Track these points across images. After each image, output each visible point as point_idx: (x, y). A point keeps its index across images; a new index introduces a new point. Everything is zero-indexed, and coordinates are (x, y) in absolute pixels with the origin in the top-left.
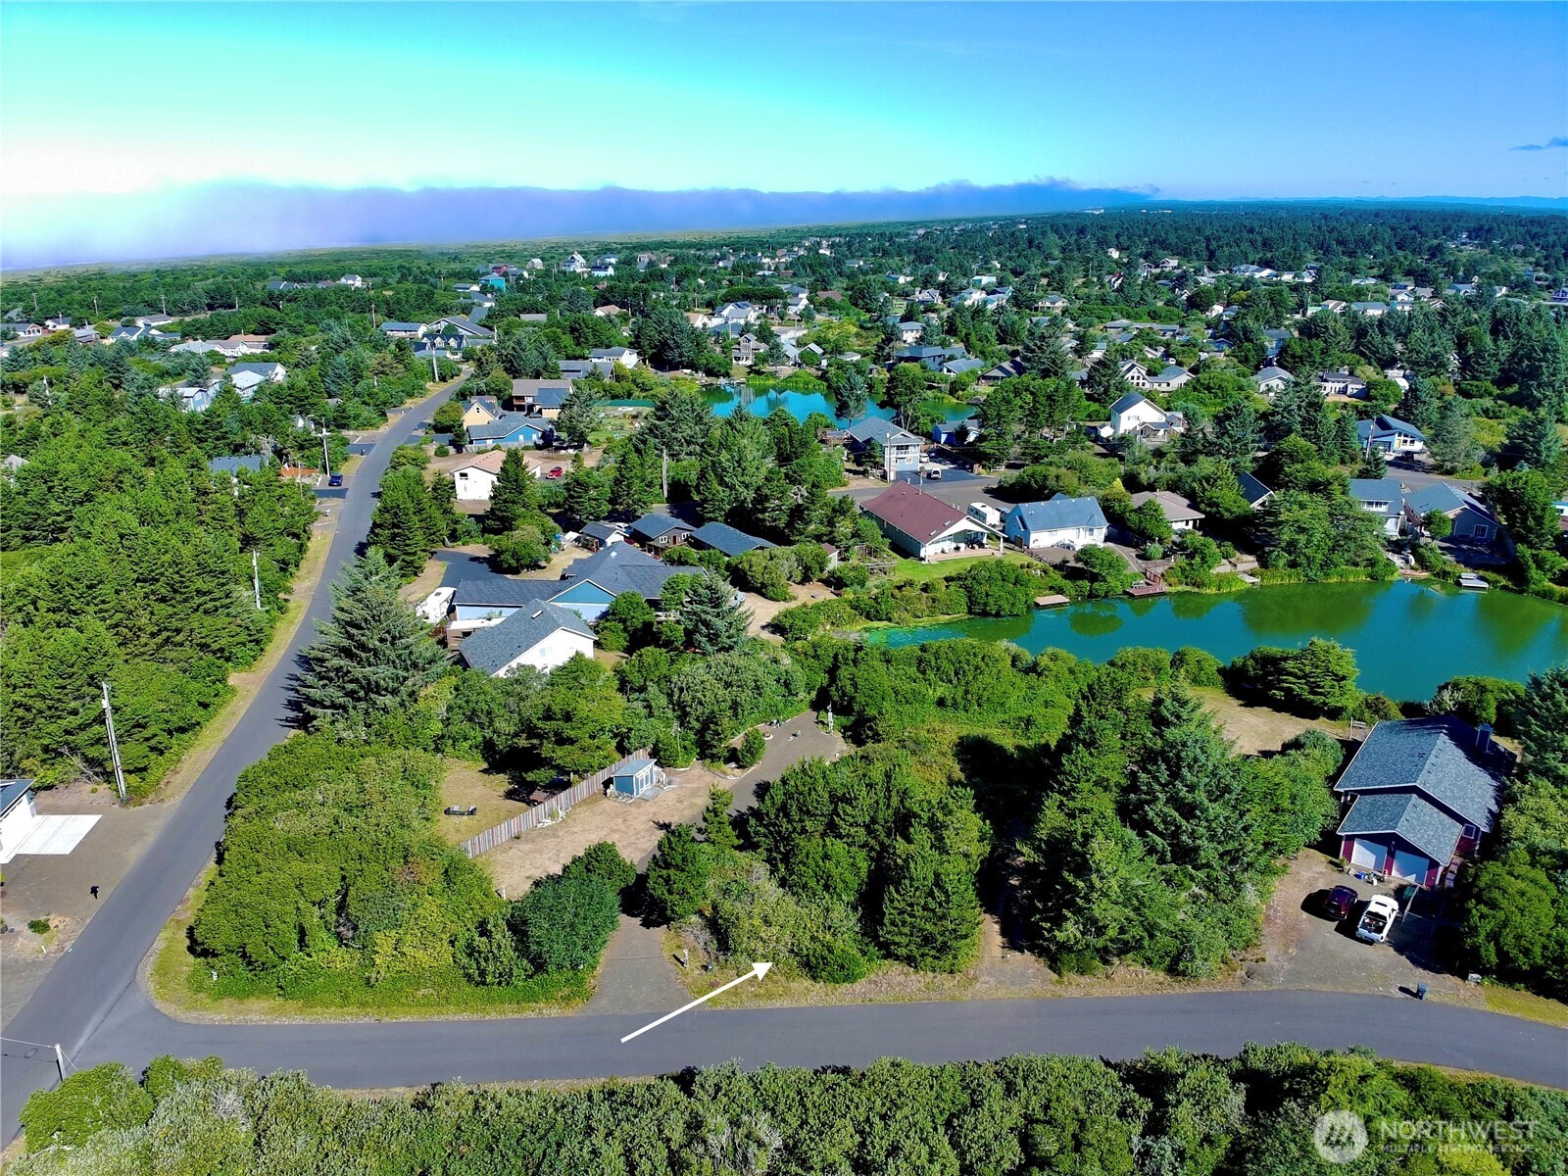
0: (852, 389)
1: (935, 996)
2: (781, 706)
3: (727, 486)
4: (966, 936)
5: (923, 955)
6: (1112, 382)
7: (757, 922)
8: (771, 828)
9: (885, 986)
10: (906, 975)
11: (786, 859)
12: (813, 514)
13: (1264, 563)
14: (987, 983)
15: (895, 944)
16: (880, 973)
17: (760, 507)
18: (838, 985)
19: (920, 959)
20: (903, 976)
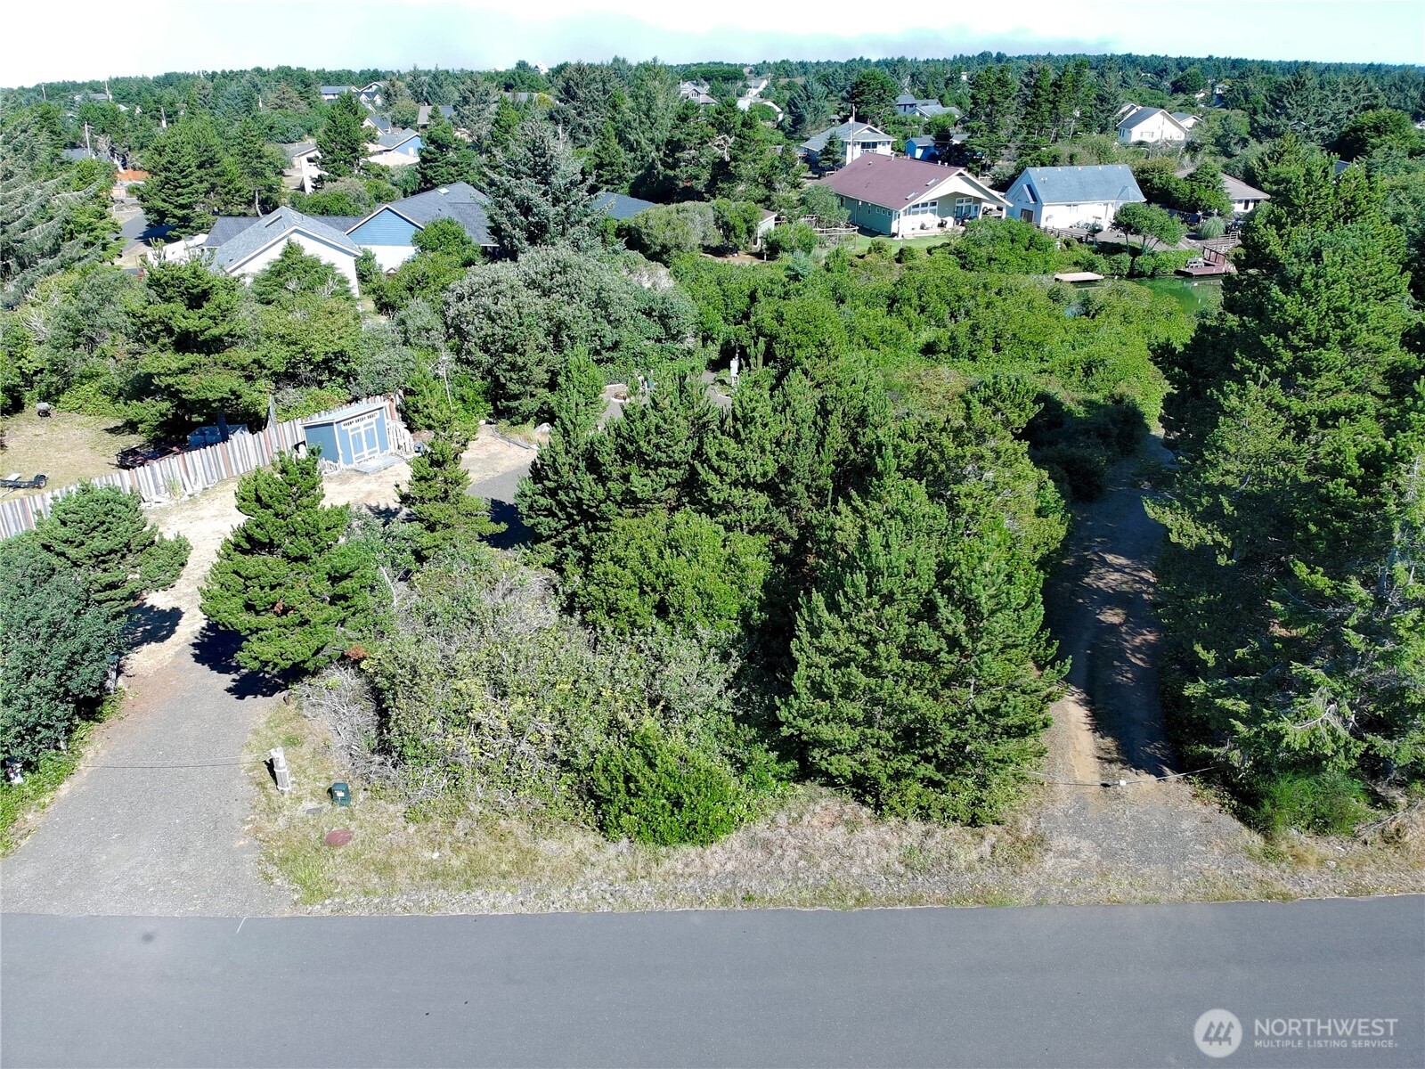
3: (632, 149)
11: (587, 559)
17: (670, 160)
18: (663, 849)
19: (888, 786)
20: (841, 829)
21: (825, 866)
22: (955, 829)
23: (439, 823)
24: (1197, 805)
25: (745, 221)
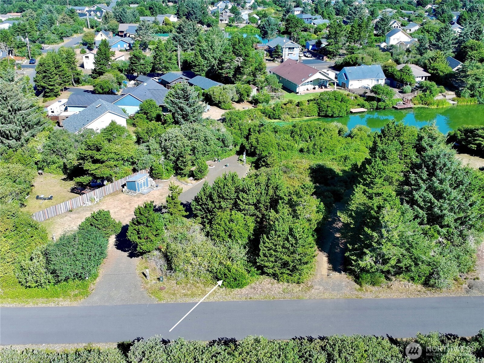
0: (269, 25)
1: (288, 296)
2: (220, 152)
3: (206, 59)
4: (306, 263)
5: (282, 273)
6: (386, 28)
7: (189, 254)
8: (203, 206)
9: (260, 290)
10: (272, 284)
11: (210, 222)
12: (245, 70)
13: (458, 95)
14: (319, 289)
15: (266, 267)
16: (258, 283)
17: (220, 67)
18: (233, 289)
19: (280, 275)
20: (270, 285)
21: (266, 292)
22: (294, 284)
24: (347, 279)
25: (246, 92)
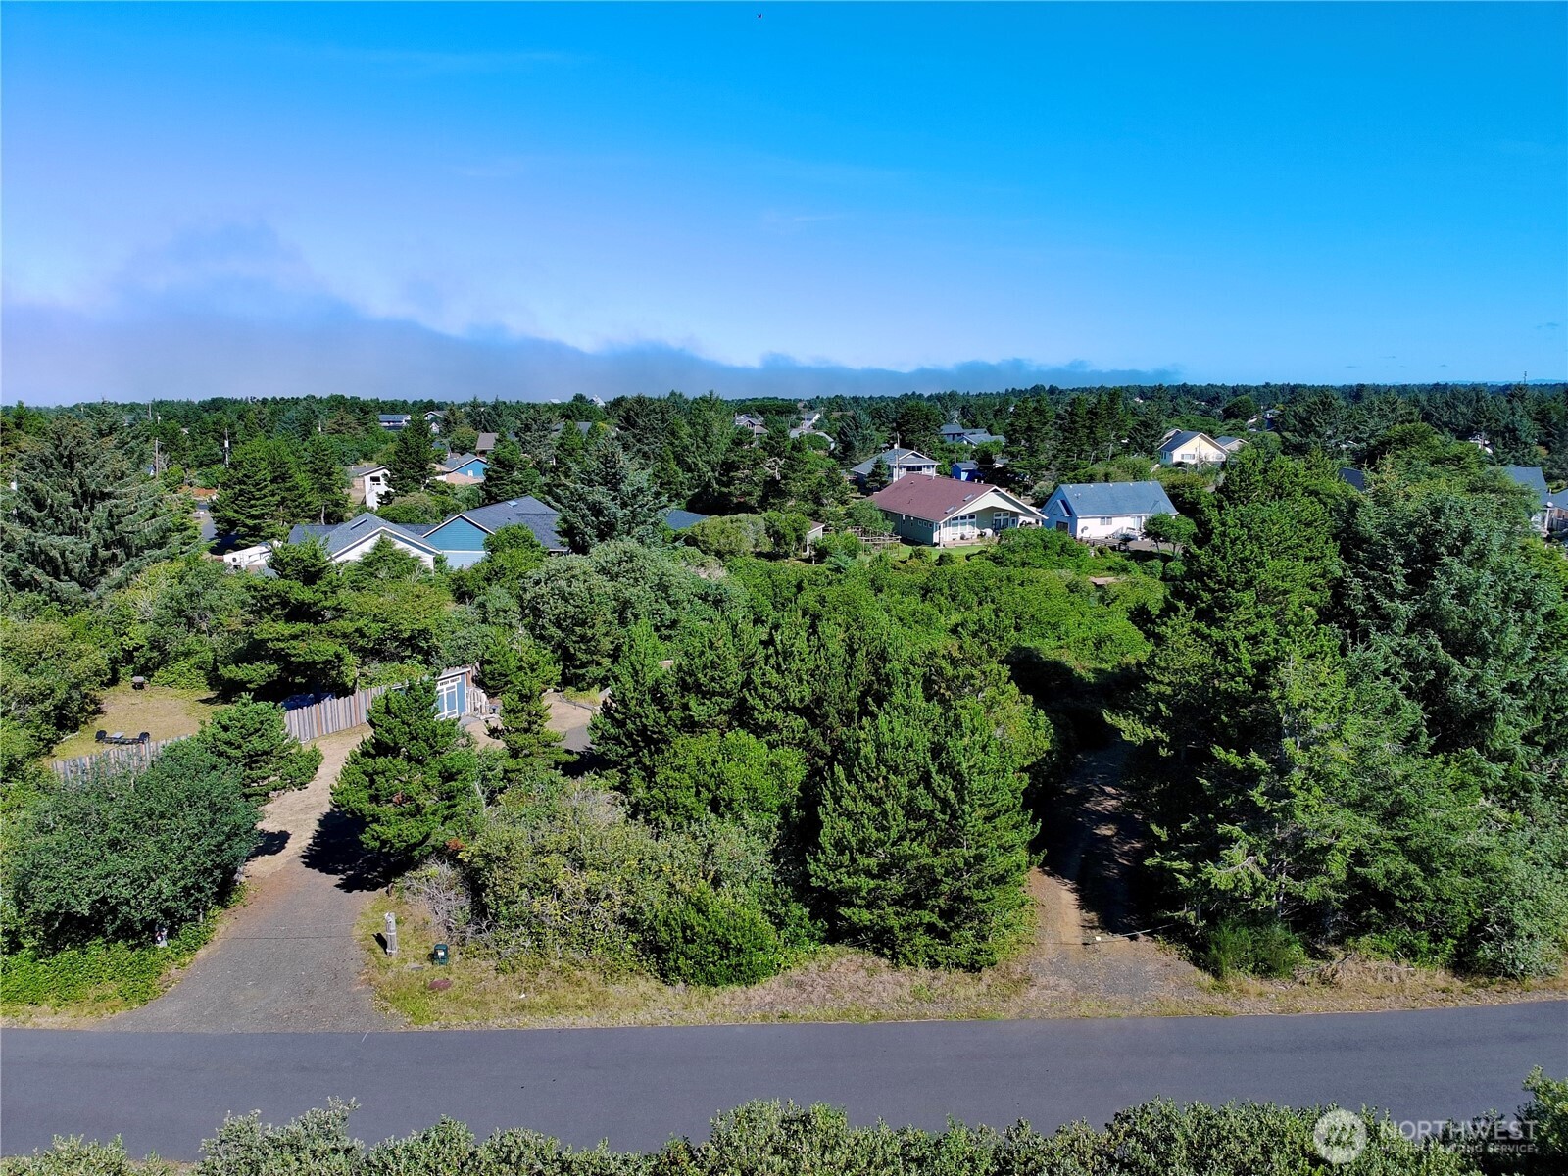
5: (910, 929)
9: (823, 990)
14: (1055, 987)
16: (813, 970)
18: (714, 990)
19: (901, 935)
20: (863, 973)
22: (959, 973)
23: (524, 973)
24: (1161, 955)
